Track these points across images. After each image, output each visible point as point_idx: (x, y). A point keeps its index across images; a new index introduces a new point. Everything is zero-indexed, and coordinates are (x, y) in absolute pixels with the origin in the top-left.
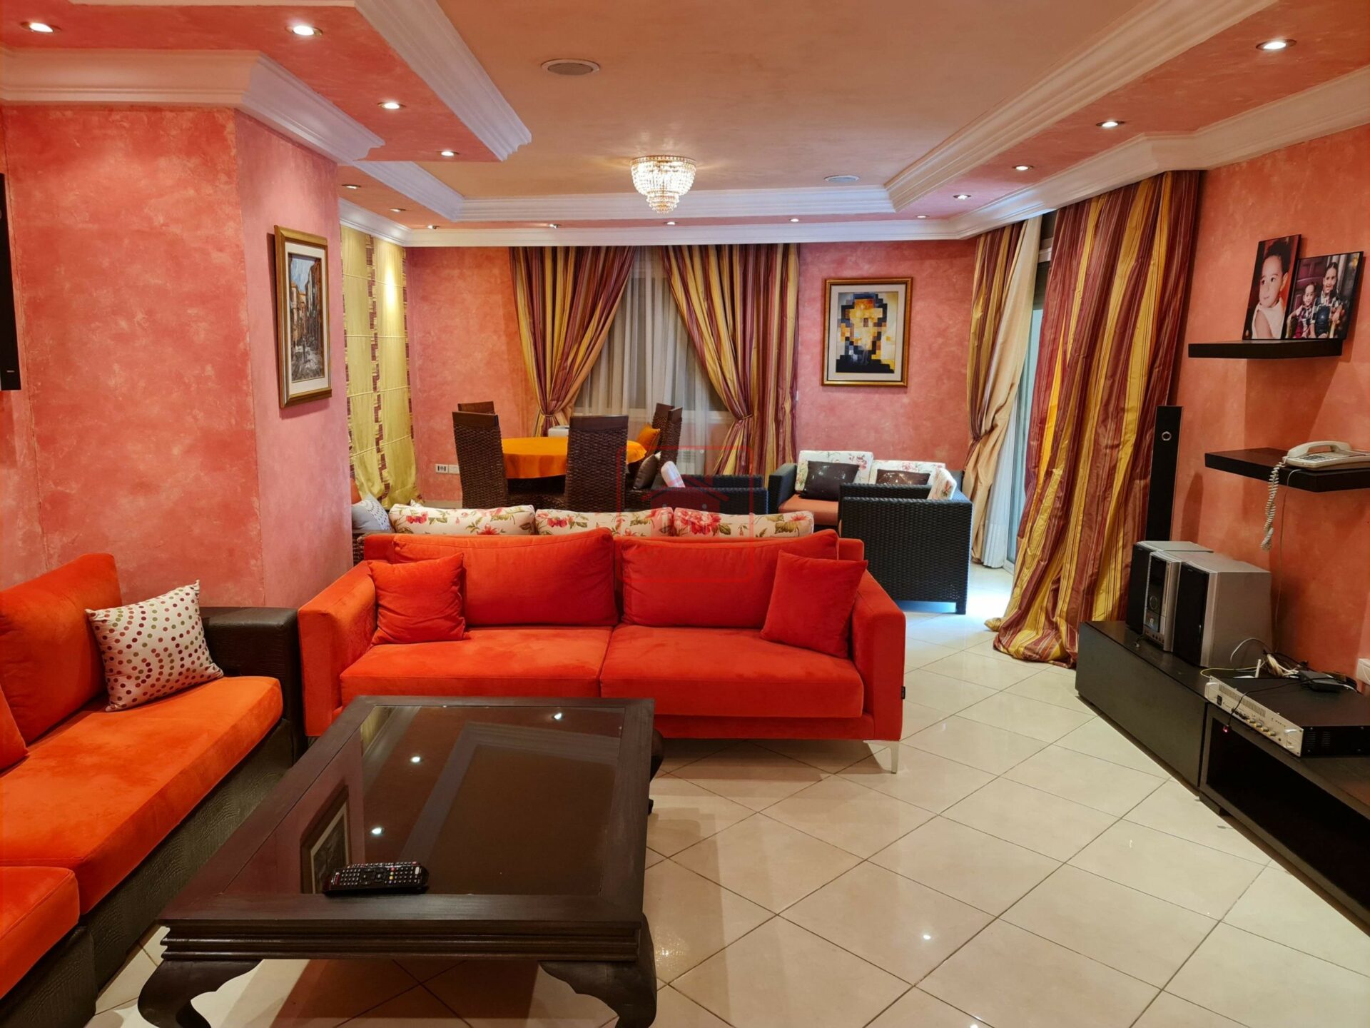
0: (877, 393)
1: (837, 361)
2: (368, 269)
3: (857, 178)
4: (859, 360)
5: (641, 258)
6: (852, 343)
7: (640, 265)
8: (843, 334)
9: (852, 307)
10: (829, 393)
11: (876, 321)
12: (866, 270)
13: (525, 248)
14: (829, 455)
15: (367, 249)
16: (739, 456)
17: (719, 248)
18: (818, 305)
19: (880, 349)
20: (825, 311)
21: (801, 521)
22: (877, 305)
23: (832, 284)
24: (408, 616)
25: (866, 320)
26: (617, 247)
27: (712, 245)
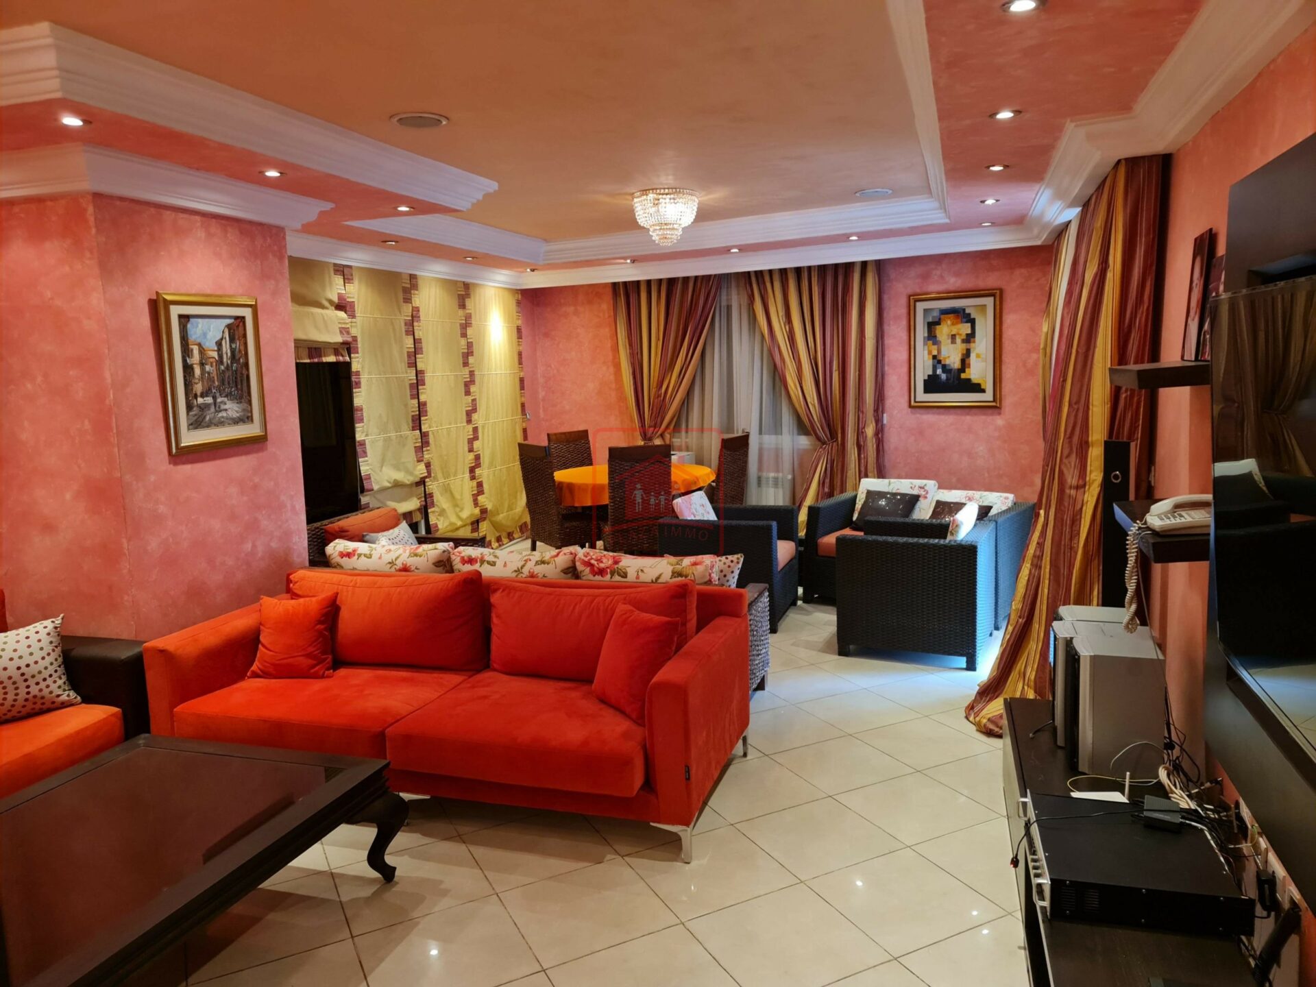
0: (968, 414)
1: (925, 380)
2: (461, 312)
3: (890, 192)
4: (948, 379)
5: (727, 286)
6: (939, 362)
7: (727, 292)
8: (930, 353)
9: (938, 323)
10: (918, 415)
11: (964, 337)
12: (953, 282)
13: (625, 283)
14: (890, 484)
15: (459, 295)
16: (821, 482)
17: (798, 271)
18: (904, 323)
19: (969, 367)
20: (911, 329)
21: (698, 567)
22: (965, 320)
23: (916, 301)
24: (276, 652)
25: (953, 337)
26: (703, 277)
27: (791, 268)
